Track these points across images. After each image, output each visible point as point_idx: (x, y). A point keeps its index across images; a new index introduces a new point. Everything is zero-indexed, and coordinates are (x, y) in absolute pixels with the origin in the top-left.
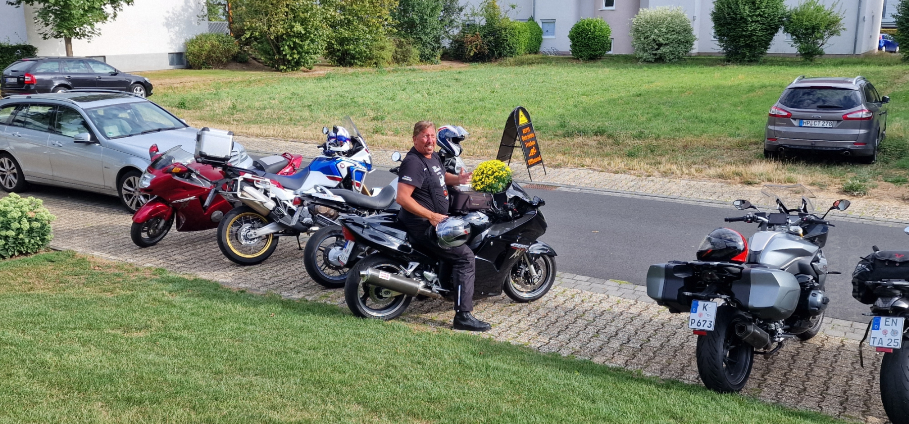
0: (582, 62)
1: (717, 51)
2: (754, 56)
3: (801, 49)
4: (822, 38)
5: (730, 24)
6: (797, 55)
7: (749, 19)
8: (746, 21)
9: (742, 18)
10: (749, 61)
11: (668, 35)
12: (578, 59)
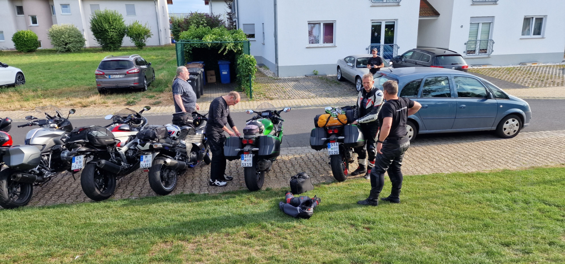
0: (24, 54)
1: (97, 46)
2: (115, 47)
3: (136, 44)
4: (144, 38)
5: (100, 33)
6: (135, 46)
7: (109, 30)
8: (108, 32)
9: (105, 30)
10: (113, 50)
11: (70, 39)
12: (21, 52)
